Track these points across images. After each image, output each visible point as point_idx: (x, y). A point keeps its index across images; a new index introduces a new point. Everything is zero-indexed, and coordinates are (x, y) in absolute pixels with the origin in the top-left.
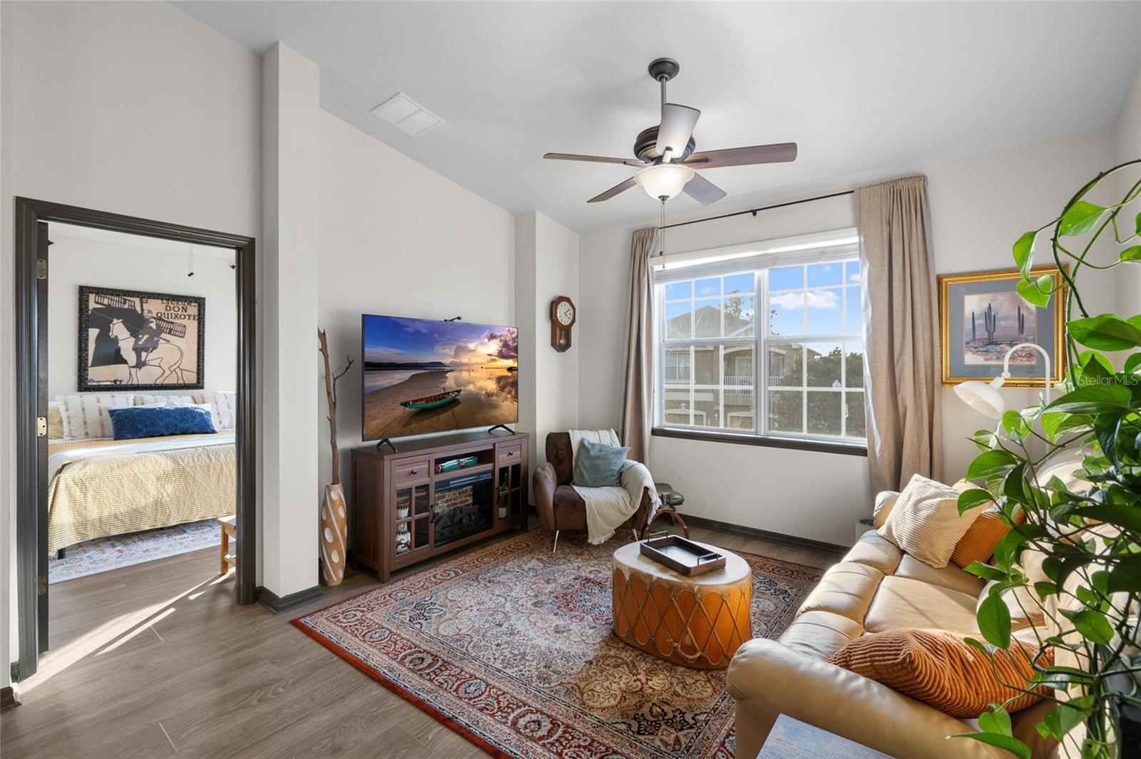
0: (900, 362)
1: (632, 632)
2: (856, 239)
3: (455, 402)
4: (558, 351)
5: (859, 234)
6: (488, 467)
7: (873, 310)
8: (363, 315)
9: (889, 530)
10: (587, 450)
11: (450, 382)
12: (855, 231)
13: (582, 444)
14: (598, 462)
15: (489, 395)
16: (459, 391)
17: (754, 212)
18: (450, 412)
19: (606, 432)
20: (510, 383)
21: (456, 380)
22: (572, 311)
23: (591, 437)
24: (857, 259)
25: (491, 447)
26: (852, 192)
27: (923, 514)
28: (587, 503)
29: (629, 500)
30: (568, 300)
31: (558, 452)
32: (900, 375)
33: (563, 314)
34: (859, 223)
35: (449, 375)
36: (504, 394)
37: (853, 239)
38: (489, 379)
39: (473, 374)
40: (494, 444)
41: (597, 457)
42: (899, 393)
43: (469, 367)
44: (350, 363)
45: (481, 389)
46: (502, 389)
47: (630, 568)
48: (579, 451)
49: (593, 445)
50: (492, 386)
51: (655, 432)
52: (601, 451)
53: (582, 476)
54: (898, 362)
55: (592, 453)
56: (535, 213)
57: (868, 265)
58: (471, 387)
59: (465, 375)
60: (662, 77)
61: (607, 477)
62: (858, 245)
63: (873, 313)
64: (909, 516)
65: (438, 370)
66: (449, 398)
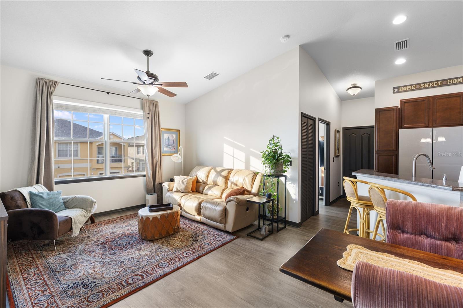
0: (155, 149)
2: (142, 113)
5: (144, 113)
7: (148, 135)
9: (177, 189)
12: (142, 111)
13: (31, 194)
14: (51, 200)
17: (108, 93)
24: (143, 119)
26: (142, 99)
27: (185, 183)
28: (72, 218)
32: (155, 153)
34: (143, 108)
37: (141, 113)
42: (155, 158)
48: (31, 199)
51: (57, 183)
57: (147, 122)
60: (148, 56)
61: (60, 207)
62: (143, 115)
63: (148, 136)
64: (182, 184)
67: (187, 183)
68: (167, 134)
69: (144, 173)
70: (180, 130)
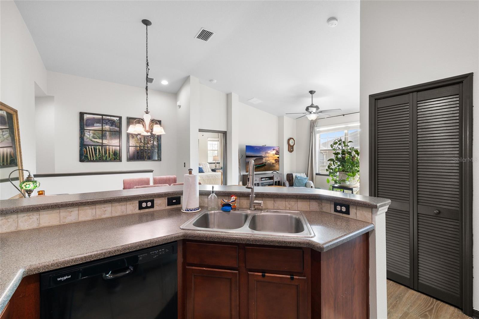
3: (265, 165)
4: (290, 152)
6: (272, 181)
8: (246, 146)
10: (297, 178)
11: (264, 160)
13: (296, 177)
15: (273, 164)
16: (266, 163)
17: (344, 115)
18: (264, 167)
19: (303, 174)
20: (277, 161)
21: (265, 160)
22: (294, 142)
23: (298, 175)
25: (273, 176)
30: (293, 139)
31: (289, 179)
33: (291, 142)
35: (264, 159)
36: (277, 163)
38: (273, 160)
39: (269, 159)
40: (273, 175)
41: (300, 180)
43: (268, 157)
44: (242, 156)
45: (271, 162)
46: (276, 162)
48: (295, 178)
49: (299, 177)
50: (274, 161)
51: (317, 174)
52: (301, 178)
53: (296, 184)
55: (298, 179)
56: (284, 116)
58: (269, 162)
59: (267, 159)
61: (302, 184)
65: (261, 158)
66: (264, 164)
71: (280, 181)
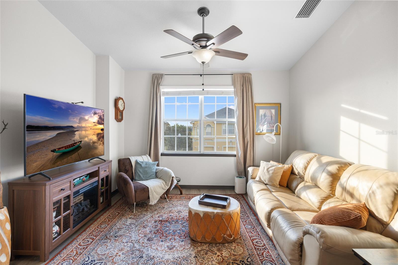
0: (246, 128)
1: (204, 237)
2: (233, 90)
3: (79, 147)
4: (118, 122)
5: (234, 88)
6: (96, 179)
7: (239, 112)
8: (25, 95)
9: (260, 178)
10: (141, 165)
11: (77, 137)
12: (233, 87)
13: (137, 162)
14: (146, 169)
15: (94, 143)
16: (81, 142)
17: (201, 75)
18: (77, 153)
19: (145, 156)
20: (101, 136)
21: (80, 135)
22: (123, 104)
23: (140, 159)
24: (234, 96)
25: (97, 169)
26: (233, 74)
27: (271, 172)
28: (149, 188)
29: (165, 183)
30: (122, 99)
31: (125, 167)
33: (120, 105)
34: (234, 84)
35: (76, 133)
36: (100, 142)
37: (232, 89)
38: (94, 134)
39: (87, 132)
40: (99, 167)
41: (146, 167)
42: (246, 137)
43: (85, 129)
44: (5, 126)
45: (91, 140)
46: (99, 139)
47: (203, 211)
48: (135, 166)
49: (142, 162)
50: (95, 138)
51: (163, 155)
52: (146, 164)
53: (140, 176)
54: (245, 128)
55: (143, 165)
56: (109, 56)
57: (237, 98)
58: (86, 139)
59: (83, 132)
60: (203, 15)
61: (151, 175)
62: (234, 92)
63: (239, 113)
64: (266, 174)
65: (71, 130)
66: (76, 146)
67: (273, 173)
68: (264, 110)
69: (235, 153)
70: (280, 104)
71: (109, 176)
